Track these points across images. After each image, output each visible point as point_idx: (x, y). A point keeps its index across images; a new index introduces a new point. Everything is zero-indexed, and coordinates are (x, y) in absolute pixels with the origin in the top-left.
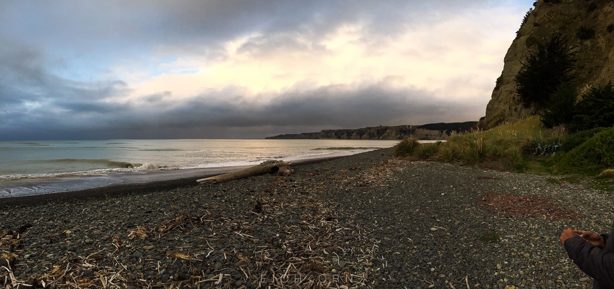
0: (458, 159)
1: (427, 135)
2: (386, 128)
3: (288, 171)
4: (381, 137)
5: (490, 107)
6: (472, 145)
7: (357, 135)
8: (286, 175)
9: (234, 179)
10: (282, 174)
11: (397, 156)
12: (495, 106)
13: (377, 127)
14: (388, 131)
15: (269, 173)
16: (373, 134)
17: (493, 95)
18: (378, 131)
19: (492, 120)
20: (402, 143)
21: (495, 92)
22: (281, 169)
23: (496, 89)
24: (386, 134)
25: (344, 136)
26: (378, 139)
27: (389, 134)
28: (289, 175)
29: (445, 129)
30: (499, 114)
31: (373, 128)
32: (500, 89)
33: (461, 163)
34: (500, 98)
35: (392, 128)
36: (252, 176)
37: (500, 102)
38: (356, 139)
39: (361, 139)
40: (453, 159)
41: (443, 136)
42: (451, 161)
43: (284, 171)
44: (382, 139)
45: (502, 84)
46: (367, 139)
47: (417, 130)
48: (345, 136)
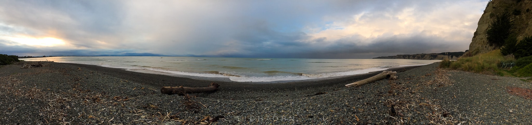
2: (425, 54)
4: (423, 59)
5: (471, 45)
11: (441, 68)
12: (474, 45)
13: (421, 54)
14: (426, 56)
16: (419, 57)
17: (472, 40)
18: (421, 56)
19: (473, 51)
20: (443, 61)
21: (474, 39)
23: (474, 37)
24: (425, 57)
26: (422, 59)
30: (477, 49)
31: (419, 54)
32: (476, 37)
34: (476, 41)
35: (427, 54)
37: (476, 43)
42: (468, 71)
45: (477, 35)
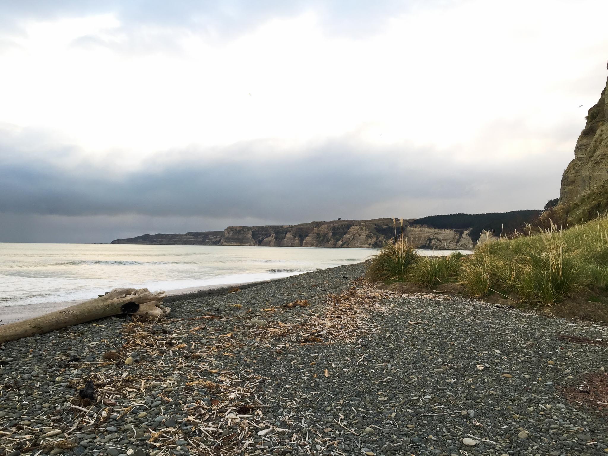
0: (505, 293)
1: (430, 240)
2: (350, 224)
3: (158, 312)
5: (572, 175)
6: (537, 263)
7: (295, 237)
8: (153, 319)
9: (33, 335)
10: (145, 319)
11: (374, 281)
12: (585, 173)
13: (332, 222)
14: (353, 229)
15: (117, 316)
16: (325, 236)
17: (579, 149)
18: (334, 229)
20: (384, 254)
22: (143, 308)
24: (348, 236)
25: (269, 239)
26: (335, 246)
27: (354, 235)
28: (159, 321)
29: (466, 227)
31: (325, 223)
33: (511, 301)
36: (76, 325)
38: (292, 245)
39: (301, 245)
40: (491, 293)
41: (463, 241)
42: (487, 296)
43: (150, 312)
44: (342, 246)
46: (312, 246)
47: (409, 228)
48: (272, 238)
